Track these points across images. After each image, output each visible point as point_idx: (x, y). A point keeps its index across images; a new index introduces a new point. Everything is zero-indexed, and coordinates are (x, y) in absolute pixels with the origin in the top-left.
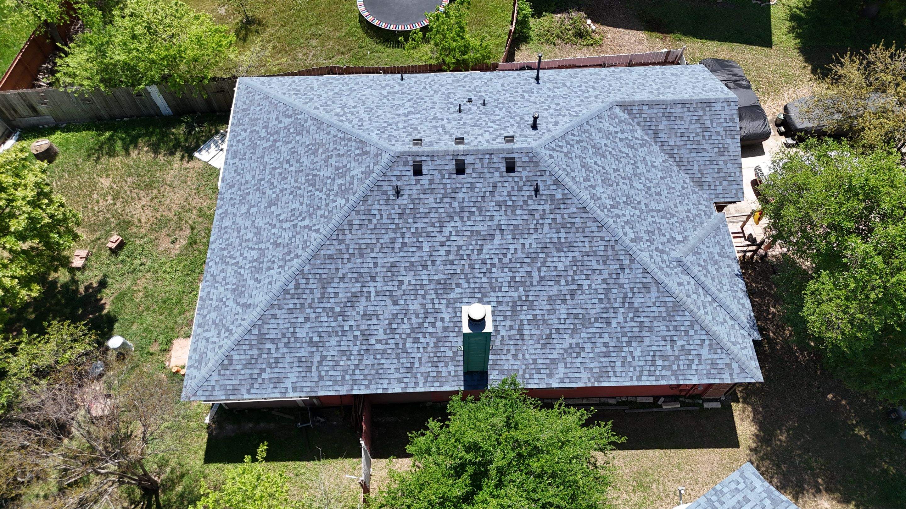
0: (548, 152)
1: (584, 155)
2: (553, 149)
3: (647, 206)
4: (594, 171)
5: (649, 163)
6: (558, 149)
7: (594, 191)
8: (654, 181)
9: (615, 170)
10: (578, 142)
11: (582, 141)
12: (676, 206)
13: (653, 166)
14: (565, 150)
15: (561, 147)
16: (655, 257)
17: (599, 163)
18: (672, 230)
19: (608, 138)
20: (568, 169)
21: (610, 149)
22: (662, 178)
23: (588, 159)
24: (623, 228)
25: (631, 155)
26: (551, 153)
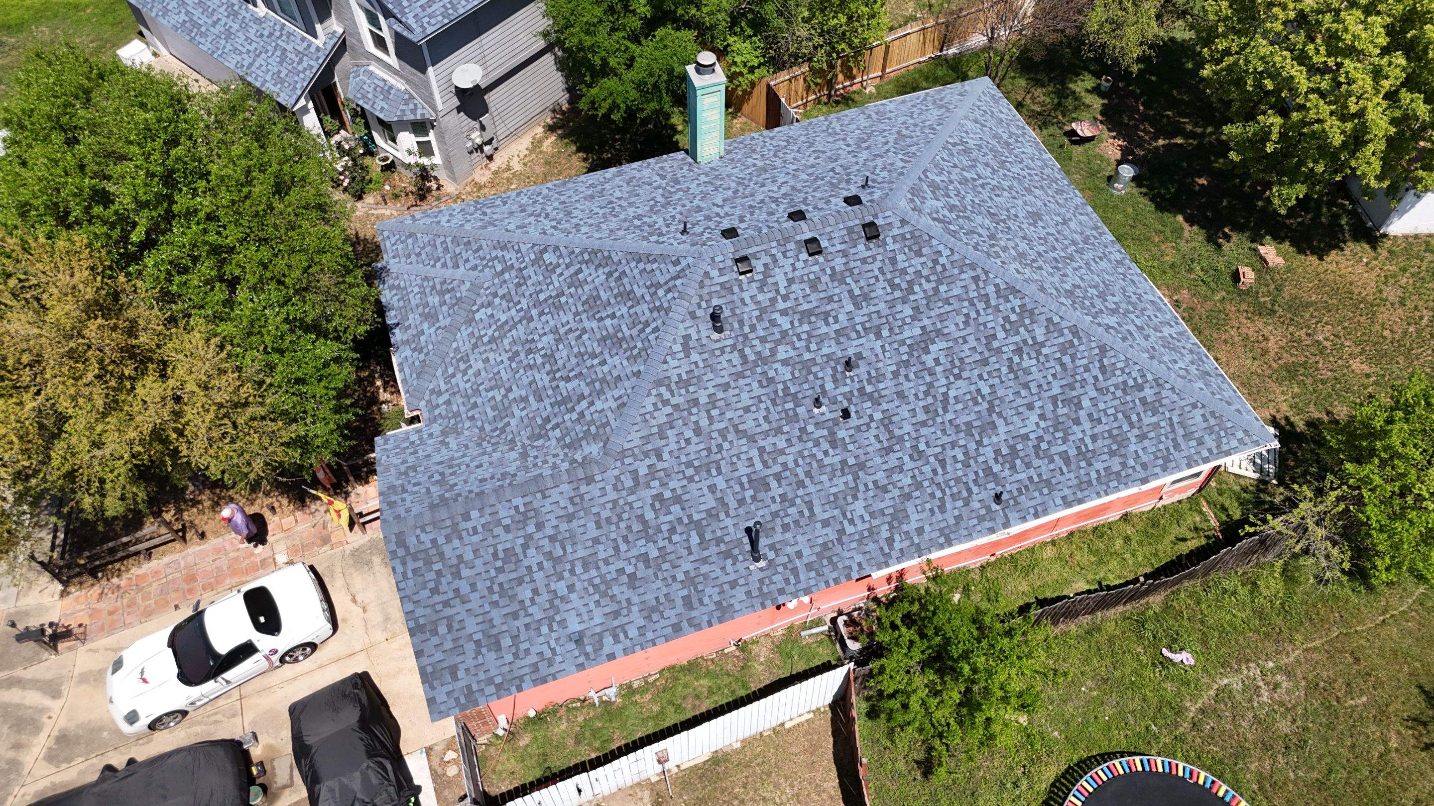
0: (684, 263)
1: (632, 311)
2: (677, 277)
3: (531, 319)
4: (612, 301)
5: (531, 398)
6: (671, 284)
7: (607, 270)
8: (522, 371)
9: (584, 331)
10: (647, 324)
11: (642, 330)
12: (487, 360)
13: (525, 399)
14: (661, 292)
15: (669, 290)
16: (513, 255)
17: (608, 322)
18: (492, 316)
19: (603, 381)
20: (649, 267)
21: (596, 361)
22: (510, 390)
23: (624, 310)
24: (561, 256)
25: (562, 384)
26: (678, 268)
